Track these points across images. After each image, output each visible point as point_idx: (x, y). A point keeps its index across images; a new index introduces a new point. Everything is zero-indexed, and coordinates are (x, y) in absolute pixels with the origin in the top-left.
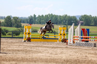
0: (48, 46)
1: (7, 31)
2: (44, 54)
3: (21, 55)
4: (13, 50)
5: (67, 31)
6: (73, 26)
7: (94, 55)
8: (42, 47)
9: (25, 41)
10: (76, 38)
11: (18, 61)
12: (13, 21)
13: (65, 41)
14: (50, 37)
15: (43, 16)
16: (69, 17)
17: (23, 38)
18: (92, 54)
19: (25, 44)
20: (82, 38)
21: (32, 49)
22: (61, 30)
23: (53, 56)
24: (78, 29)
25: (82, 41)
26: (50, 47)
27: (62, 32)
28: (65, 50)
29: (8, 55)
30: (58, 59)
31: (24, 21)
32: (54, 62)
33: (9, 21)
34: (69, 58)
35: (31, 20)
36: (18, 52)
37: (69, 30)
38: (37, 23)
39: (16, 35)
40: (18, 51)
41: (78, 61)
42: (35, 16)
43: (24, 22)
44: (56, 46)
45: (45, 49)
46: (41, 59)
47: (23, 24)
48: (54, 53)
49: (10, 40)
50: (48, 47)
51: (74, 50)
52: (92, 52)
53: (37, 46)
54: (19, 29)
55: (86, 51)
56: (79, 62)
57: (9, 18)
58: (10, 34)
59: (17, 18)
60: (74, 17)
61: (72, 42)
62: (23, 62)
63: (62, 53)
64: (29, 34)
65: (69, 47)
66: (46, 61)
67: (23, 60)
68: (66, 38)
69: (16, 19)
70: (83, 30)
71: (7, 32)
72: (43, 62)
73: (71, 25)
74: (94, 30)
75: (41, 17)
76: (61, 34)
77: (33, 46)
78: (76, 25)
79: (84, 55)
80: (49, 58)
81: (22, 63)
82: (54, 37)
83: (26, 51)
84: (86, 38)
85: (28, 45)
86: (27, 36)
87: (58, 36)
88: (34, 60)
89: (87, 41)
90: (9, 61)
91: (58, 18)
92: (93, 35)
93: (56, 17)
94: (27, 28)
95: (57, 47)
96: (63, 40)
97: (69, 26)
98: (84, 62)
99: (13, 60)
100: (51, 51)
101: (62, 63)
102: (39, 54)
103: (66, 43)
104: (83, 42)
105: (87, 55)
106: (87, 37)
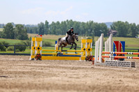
0: (66, 66)
1: (7, 45)
2: (60, 78)
3: (27, 80)
4: (16, 73)
5: (93, 45)
6: (101, 37)
7: (131, 80)
8: (57, 67)
9: (33, 59)
10: (106, 55)
11: (23, 88)
12: (16, 30)
13: (90, 59)
14: (69, 53)
15: (58, 23)
16: (96, 24)
17: (30, 55)
18: (130, 77)
19: (33, 64)
20: (114, 55)
21: (43, 71)
22: (84, 44)
23: (73, 81)
24: (109, 41)
25: (115, 59)
26: (70, 68)
27: (86, 47)
28: (90, 72)
29: (8, 79)
30: (80, 85)
31: (31, 30)
32: (74, 90)
33: (10, 31)
34: (96, 84)
35: (42, 30)
36: (22, 75)
37: (97, 43)
38: (50, 33)
39: (20, 50)
40: (23, 73)
41: (109, 87)
42: (47, 23)
43: (31, 32)
44: (77, 66)
45: (61, 70)
46: (57, 85)
47: (30, 35)
48: (75, 76)
49: (11, 58)
50: (65, 68)
51: (103, 72)
52: (130, 74)
53: (50, 67)
54: (25, 41)
55: (120, 73)
56: (110, 89)
57: (10, 26)
58: (11, 50)
59: (22, 26)
60: (103, 24)
61: (100, 61)
62: (31, 89)
63: (86, 76)
64: (39, 48)
65: (95, 67)
66: (64, 87)
67: (30, 86)
68: (91, 54)
69: (20, 27)
70: (116, 43)
71: (7, 47)
72: (58, 89)
73: (99, 36)
74: (132, 43)
75: (56, 25)
76: (84, 49)
77: (45, 67)
78: (106, 35)
79: (117, 79)
80: (67, 83)
81: (28, 90)
82: (74, 53)
83: (35, 74)
84: (121, 55)
85: (38, 65)
86: (36, 52)
87: (80, 52)
88: (46, 86)
89: (122, 59)
90: (10, 87)
91: (81, 27)
92: (130, 50)
93: (78, 24)
94: (36, 40)
95: (80, 68)
96: (87, 57)
97: (96, 38)
98: (118, 90)
99: (16, 87)
100: (70, 73)
101: (86, 90)
102: (54, 78)
103: (91, 62)
104: (117, 60)
105: (122, 79)
106: (122, 52)
